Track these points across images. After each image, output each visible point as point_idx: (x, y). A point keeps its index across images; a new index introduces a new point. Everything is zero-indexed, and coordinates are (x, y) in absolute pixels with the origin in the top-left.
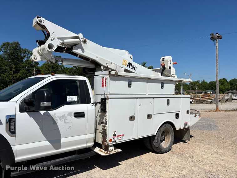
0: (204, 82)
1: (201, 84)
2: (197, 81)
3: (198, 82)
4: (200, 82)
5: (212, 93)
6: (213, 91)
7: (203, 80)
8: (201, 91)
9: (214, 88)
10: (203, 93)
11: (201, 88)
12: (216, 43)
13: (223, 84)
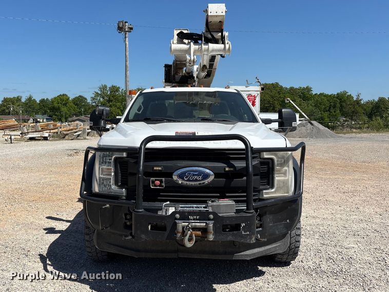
0: (30, 99)
1: (26, 104)
2: (16, 96)
3: (18, 99)
4: (23, 100)
5: (45, 121)
6: (46, 116)
7: (28, 96)
8: (26, 117)
9: (49, 111)
10: (31, 120)
11: (26, 111)
12: (126, 37)
13: (65, 104)
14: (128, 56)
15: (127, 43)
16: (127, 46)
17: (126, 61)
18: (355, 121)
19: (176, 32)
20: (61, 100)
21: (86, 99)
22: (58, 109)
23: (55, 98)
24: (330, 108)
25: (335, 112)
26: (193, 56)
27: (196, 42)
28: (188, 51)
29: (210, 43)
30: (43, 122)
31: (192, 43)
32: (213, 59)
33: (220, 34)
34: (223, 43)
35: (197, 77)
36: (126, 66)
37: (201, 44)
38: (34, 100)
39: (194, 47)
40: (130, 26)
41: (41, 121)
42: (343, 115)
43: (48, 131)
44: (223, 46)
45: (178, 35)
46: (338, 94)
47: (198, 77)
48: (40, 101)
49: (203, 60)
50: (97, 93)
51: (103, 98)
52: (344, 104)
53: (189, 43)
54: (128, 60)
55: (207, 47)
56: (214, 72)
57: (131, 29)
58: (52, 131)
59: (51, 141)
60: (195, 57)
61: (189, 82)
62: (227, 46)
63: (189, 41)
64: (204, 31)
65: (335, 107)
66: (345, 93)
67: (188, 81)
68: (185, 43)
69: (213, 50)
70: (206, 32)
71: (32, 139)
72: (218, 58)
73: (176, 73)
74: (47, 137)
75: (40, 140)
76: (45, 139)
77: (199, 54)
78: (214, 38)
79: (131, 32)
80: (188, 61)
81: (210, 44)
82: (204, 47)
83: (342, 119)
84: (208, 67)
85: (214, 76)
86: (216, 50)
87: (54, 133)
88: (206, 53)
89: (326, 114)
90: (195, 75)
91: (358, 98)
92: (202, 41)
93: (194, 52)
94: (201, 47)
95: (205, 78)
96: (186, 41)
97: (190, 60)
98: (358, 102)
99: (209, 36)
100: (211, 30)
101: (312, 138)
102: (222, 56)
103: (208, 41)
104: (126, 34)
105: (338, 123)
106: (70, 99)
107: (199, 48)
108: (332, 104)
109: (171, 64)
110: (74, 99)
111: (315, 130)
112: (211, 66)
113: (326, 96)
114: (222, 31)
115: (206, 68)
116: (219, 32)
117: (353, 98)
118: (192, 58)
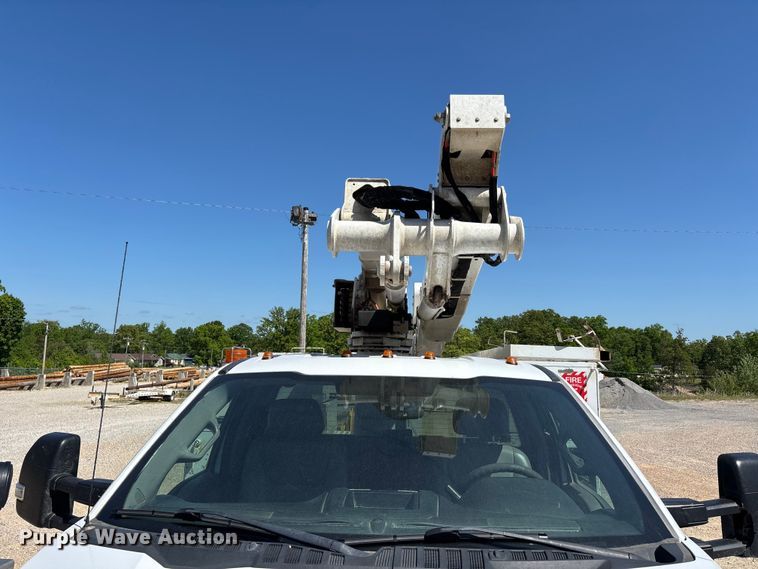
0: (161, 328)
1: (154, 335)
2: (140, 323)
3: (144, 328)
4: (151, 330)
5: (182, 363)
6: (185, 356)
7: (159, 324)
8: (152, 357)
9: (190, 347)
10: (160, 362)
11: (154, 347)
12: (304, 233)
13: (216, 338)
14: (306, 264)
15: (306, 242)
16: (306, 247)
17: (303, 272)
18: (679, 372)
19: (351, 188)
20: (210, 330)
21: (251, 329)
22: (205, 345)
23: (200, 328)
24: (636, 351)
25: (644, 357)
26: (402, 258)
27: (410, 216)
28: (384, 243)
29: (457, 219)
30: (179, 365)
31: (397, 219)
32: (461, 267)
33: (487, 193)
34: (497, 218)
35: (418, 315)
36: (303, 279)
37: (426, 222)
38: (168, 329)
39: (402, 229)
40: (313, 215)
41: (177, 363)
42: (659, 361)
43: (174, 385)
44: (497, 227)
45: (356, 195)
46: (646, 329)
47: (420, 314)
48: (177, 331)
49: (433, 274)
50: (267, 320)
51: (276, 327)
52: (657, 345)
53: (389, 219)
54: (306, 270)
55: (443, 229)
56: (464, 304)
57: (314, 219)
58: (179, 385)
59: (176, 402)
60: (407, 259)
61: (395, 329)
62: (512, 229)
63: (391, 212)
64: (436, 185)
65: (643, 349)
66: (658, 327)
67: (392, 325)
68: (377, 220)
69: (465, 242)
70: (443, 185)
71: (143, 399)
72: (478, 265)
73: (366, 303)
74: (169, 396)
75: (156, 401)
76: (167, 399)
77: (419, 252)
78: (469, 203)
79: (312, 224)
80: (382, 272)
81: (455, 223)
82: (437, 230)
83: (658, 369)
84: (449, 293)
85: (462, 313)
86: (475, 242)
87: (185, 388)
88: (441, 249)
89: (631, 361)
90: (412, 310)
91: (680, 336)
92: (429, 210)
93: (405, 247)
94: (428, 230)
95: (440, 317)
96: (380, 213)
97: (389, 271)
98: (680, 342)
99: (453, 199)
100: (458, 181)
101: (625, 408)
102: (492, 261)
103: (447, 213)
104: (305, 227)
105: (652, 375)
106: (226, 329)
107: (420, 234)
108: (639, 344)
109: (353, 280)
110: (232, 330)
111: (627, 393)
112: (457, 287)
113: (629, 331)
114: (492, 185)
115: (444, 295)
116: (482, 187)
117: (671, 335)
118: (397, 264)
